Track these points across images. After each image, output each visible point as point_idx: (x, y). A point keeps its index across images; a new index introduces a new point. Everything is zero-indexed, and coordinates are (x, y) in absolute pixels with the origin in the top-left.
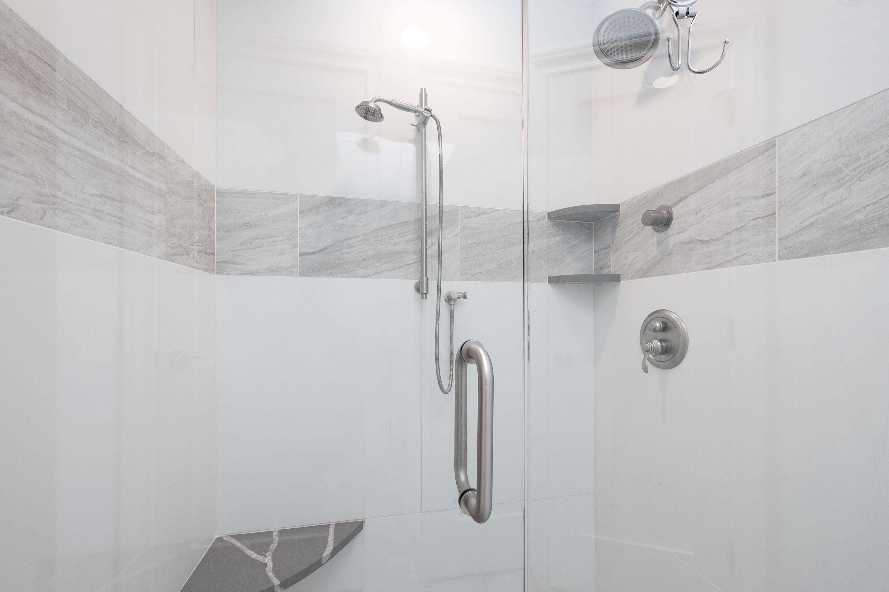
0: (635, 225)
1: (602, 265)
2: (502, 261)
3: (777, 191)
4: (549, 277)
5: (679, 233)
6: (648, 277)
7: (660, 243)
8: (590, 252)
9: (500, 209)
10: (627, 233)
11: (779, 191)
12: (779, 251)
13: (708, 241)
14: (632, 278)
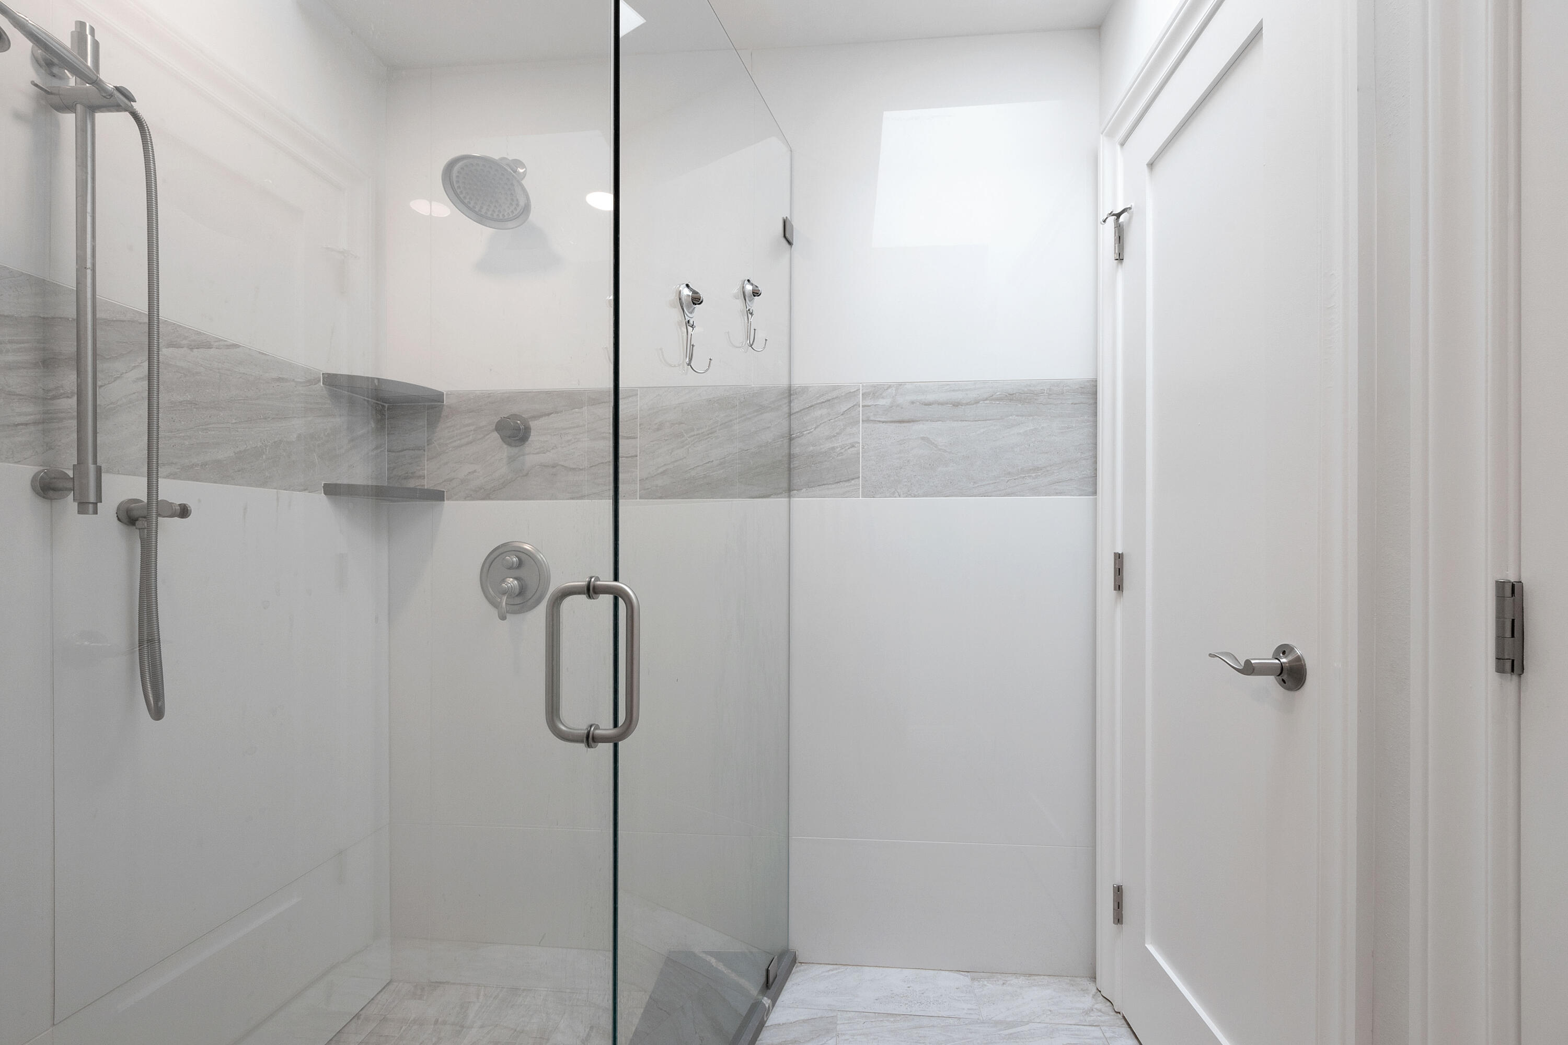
0: (472, 428)
1: (407, 473)
2: (245, 446)
3: (638, 436)
4: (325, 484)
5: (538, 453)
6: (492, 499)
7: (512, 459)
8: (382, 449)
9: (240, 346)
10: (457, 436)
11: (640, 437)
12: (640, 491)
13: (574, 469)
14: (465, 499)
